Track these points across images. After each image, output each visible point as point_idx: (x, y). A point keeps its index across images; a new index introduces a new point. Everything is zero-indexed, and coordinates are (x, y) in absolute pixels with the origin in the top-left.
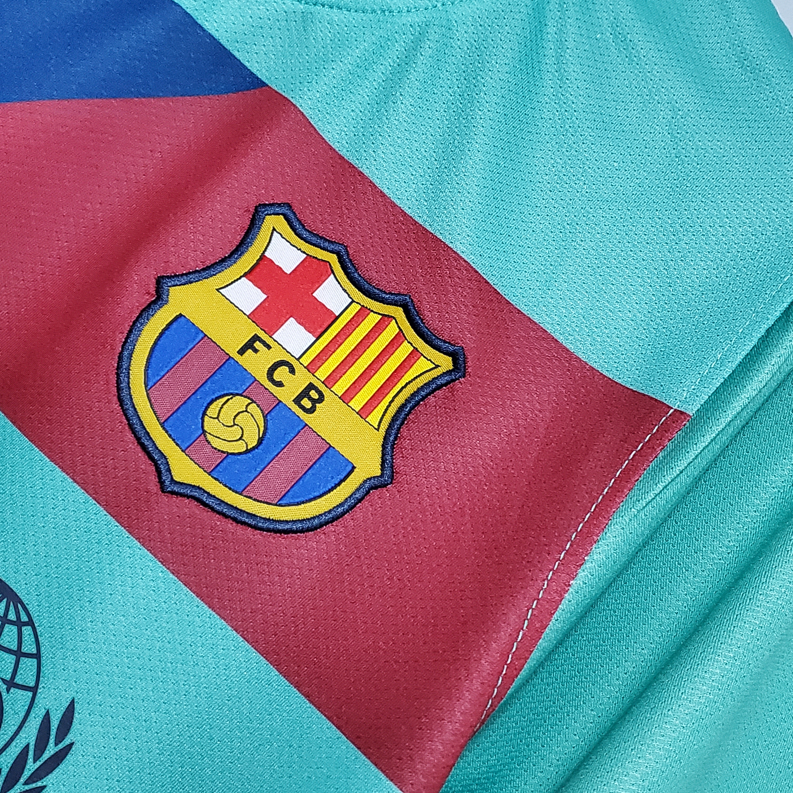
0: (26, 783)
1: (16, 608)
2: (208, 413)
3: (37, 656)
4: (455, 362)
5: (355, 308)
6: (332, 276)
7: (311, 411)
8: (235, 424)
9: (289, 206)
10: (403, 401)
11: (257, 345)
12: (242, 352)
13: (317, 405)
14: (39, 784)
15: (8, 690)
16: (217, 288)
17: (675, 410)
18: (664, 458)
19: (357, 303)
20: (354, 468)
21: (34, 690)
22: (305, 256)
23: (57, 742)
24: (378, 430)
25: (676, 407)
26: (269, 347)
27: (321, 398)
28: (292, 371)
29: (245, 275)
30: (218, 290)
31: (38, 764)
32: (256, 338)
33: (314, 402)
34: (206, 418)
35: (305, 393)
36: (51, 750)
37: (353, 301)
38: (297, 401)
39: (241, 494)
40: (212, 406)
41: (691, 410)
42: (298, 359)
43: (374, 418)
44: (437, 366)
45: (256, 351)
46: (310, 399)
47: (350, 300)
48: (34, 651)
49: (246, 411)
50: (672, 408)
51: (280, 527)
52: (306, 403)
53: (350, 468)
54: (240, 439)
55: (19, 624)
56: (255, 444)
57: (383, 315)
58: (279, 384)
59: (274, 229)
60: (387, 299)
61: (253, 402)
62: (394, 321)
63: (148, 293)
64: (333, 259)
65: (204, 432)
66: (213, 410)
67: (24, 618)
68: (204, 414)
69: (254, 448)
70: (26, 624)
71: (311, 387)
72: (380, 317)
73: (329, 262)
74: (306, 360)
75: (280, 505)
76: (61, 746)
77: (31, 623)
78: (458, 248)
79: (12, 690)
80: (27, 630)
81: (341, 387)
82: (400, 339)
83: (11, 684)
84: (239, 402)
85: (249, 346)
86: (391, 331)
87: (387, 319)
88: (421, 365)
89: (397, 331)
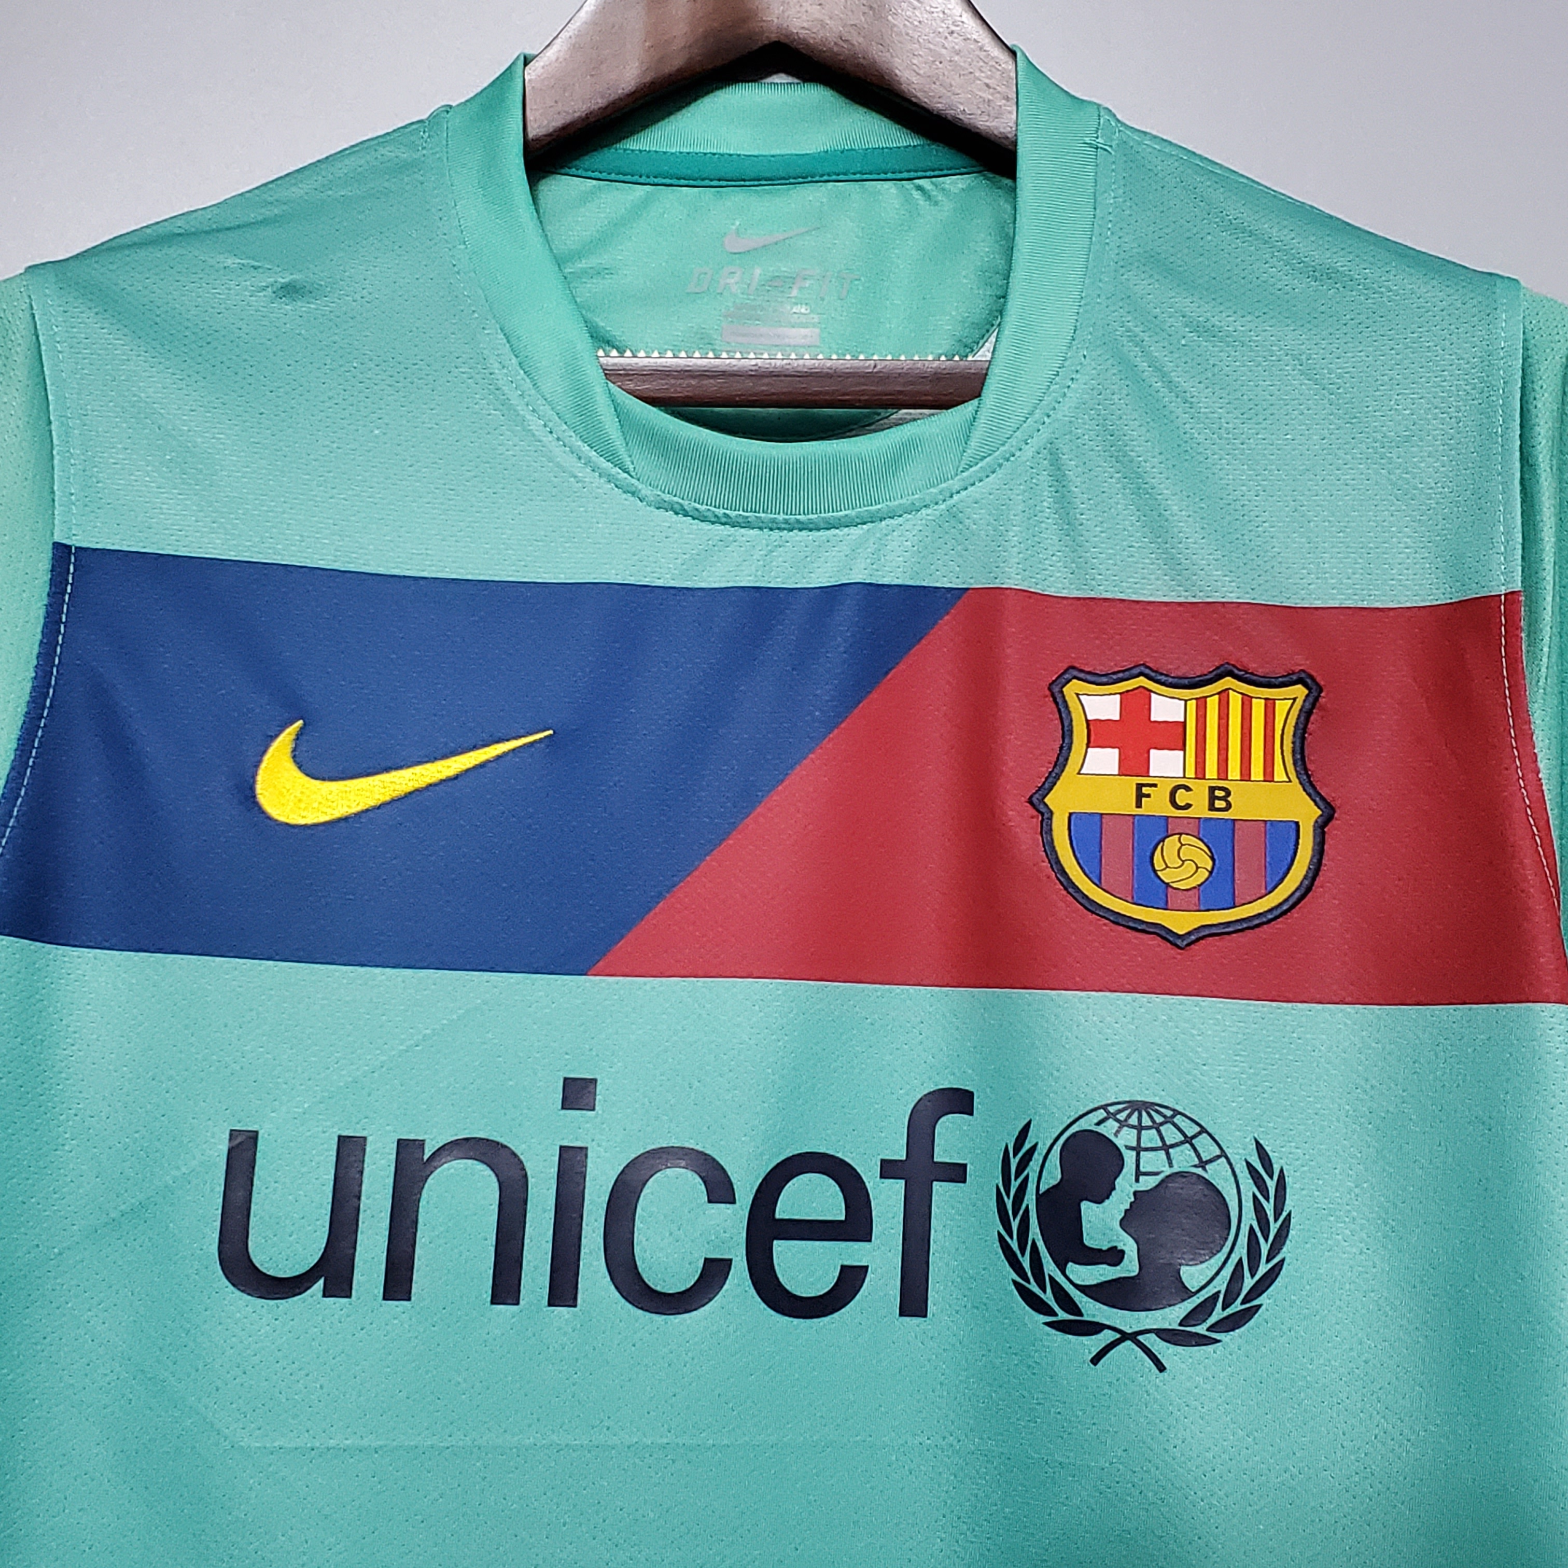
0: (1276, 1220)
1: (1157, 1112)
2: (1157, 868)
3: (1203, 1130)
4: (1306, 685)
5: (1192, 705)
6: (1153, 695)
7: (1229, 806)
8: (1183, 861)
9: (1073, 668)
10: (1291, 745)
11: (1145, 790)
12: (1139, 805)
13: (1229, 799)
14: (1284, 1214)
15: (1204, 1169)
16: (1077, 771)
17: (1506, 595)
18: (1528, 636)
19: (1190, 700)
20: (1297, 824)
21: (1223, 1154)
22: (1118, 697)
23: (1271, 1176)
24: (1290, 781)
25: (1503, 592)
26: (1155, 785)
27: (1228, 793)
28: (1188, 789)
29: (1088, 746)
30: (1079, 773)
31: (1272, 1200)
32: (1140, 786)
33: (1223, 799)
34: (1159, 873)
35: (1212, 798)
36: (1271, 1185)
37: (1186, 701)
38: (1212, 808)
39: (1234, 907)
40: (1155, 861)
41: (1518, 586)
42: (1184, 777)
43: (1279, 774)
44: (1295, 699)
45: (1148, 796)
46: (1219, 798)
47: (1183, 702)
48: (1198, 1129)
49: (1182, 845)
50: (1500, 596)
51: (1285, 907)
52: (1219, 804)
53: (1294, 826)
54: (1198, 868)
55: (1168, 1120)
56: (1210, 863)
57: (1219, 693)
58: (1188, 806)
59: (1078, 695)
60: (1211, 679)
61: (1181, 834)
62: (1231, 692)
63: (1032, 817)
64: (1142, 681)
65: (1167, 885)
66: (1158, 864)
67: (1169, 1113)
68: (1155, 871)
69: (1213, 868)
70: (1173, 1116)
71: (1212, 790)
72: (1217, 697)
73: (1140, 687)
74: (1191, 773)
75: (1270, 892)
76: (1276, 1177)
77: (1176, 1113)
78: (1232, 598)
79: (1207, 1167)
80: (1178, 1120)
81: (1234, 771)
82: (1247, 701)
83: (1203, 1164)
84: (1171, 843)
85: (1140, 796)
86: (1235, 702)
87: (1224, 695)
88: (1281, 708)
89: (1240, 696)
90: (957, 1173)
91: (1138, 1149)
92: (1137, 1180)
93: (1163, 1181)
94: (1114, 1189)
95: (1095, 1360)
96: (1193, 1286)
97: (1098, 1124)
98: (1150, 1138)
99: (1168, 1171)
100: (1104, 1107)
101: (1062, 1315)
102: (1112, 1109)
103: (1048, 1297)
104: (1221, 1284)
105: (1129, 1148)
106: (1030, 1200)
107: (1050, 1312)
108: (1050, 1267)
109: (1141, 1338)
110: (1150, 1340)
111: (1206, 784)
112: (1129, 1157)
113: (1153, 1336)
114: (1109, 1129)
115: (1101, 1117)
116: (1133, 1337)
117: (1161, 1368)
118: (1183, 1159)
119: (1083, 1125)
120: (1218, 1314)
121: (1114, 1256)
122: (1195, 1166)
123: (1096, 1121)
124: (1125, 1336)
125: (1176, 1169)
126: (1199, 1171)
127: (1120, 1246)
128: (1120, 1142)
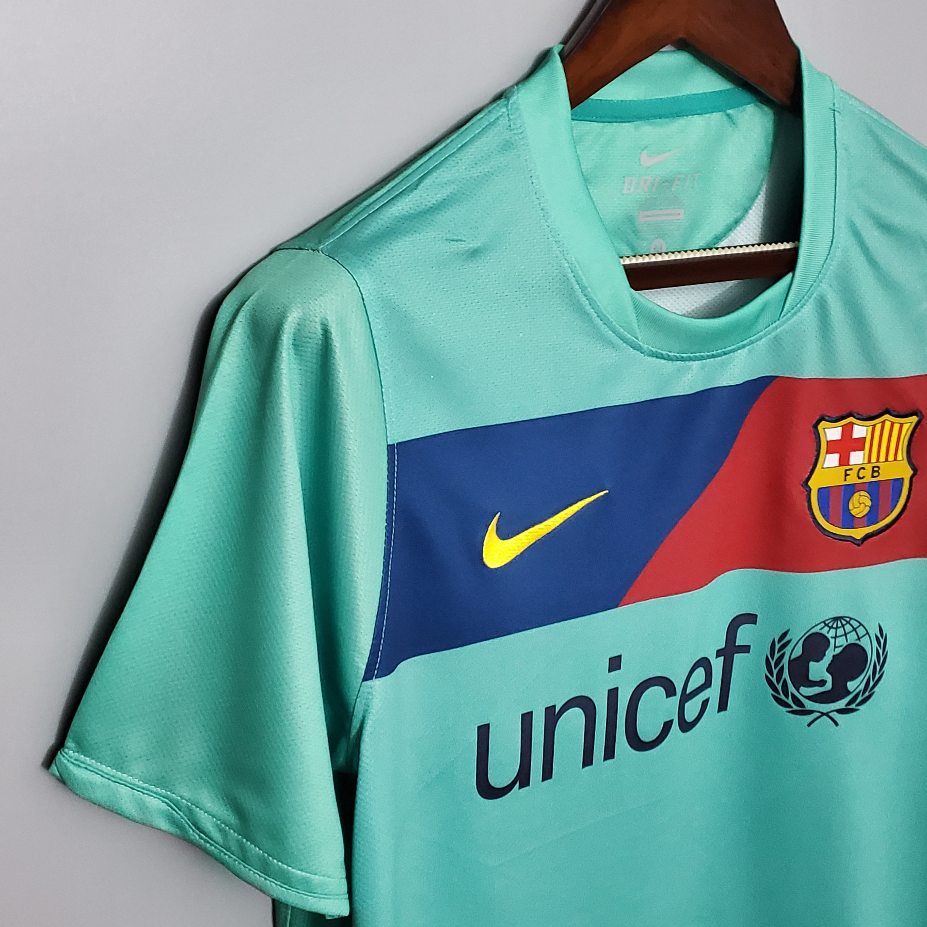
0: (883, 655)
1: (844, 620)
2: (850, 509)
3: (861, 624)
4: (918, 416)
5: (870, 428)
6: (855, 425)
7: (879, 474)
8: (860, 504)
9: (823, 415)
10: (906, 444)
11: (848, 472)
13: (879, 471)
14: (886, 652)
15: (860, 641)
19: (870, 426)
20: (903, 479)
21: (868, 633)
22: (841, 428)
23: (882, 638)
24: (903, 459)
26: (852, 469)
27: (879, 468)
28: (864, 469)
29: (826, 453)
30: (822, 468)
32: (846, 471)
34: (851, 511)
35: (873, 472)
36: (882, 642)
37: (868, 427)
38: (873, 476)
40: (849, 506)
42: (863, 464)
43: (899, 457)
44: (912, 422)
45: (849, 475)
46: (876, 472)
47: (866, 428)
48: (858, 624)
49: (860, 496)
51: (895, 520)
52: (875, 474)
54: (866, 506)
55: (848, 623)
56: (871, 503)
58: (864, 477)
59: (824, 428)
60: (880, 416)
61: (860, 491)
62: (886, 421)
63: (804, 493)
64: (851, 419)
65: (854, 516)
66: (851, 507)
67: (848, 619)
68: (849, 511)
69: (871, 506)
70: (850, 621)
71: (873, 468)
72: (880, 423)
73: (850, 422)
74: (866, 461)
75: (892, 513)
76: (884, 637)
77: (851, 619)
81: (882, 458)
82: (892, 424)
83: (859, 639)
84: (856, 495)
85: (846, 475)
86: (888, 425)
87: (883, 423)
88: (906, 427)
89: (890, 422)
90: (746, 649)
91: (835, 637)
92: (834, 650)
93: (844, 649)
94: (825, 655)
95: (809, 725)
96: (851, 690)
97: (821, 629)
98: (840, 631)
99: (845, 644)
100: (824, 622)
101: (795, 708)
102: (827, 622)
103: (790, 701)
104: (862, 687)
105: (832, 638)
106: (785, 661)
107: (790, 706)
108: (791, 689)
109: (830, 714)
110: (834, 715)
111: (870, 466)
112: (832, 641)
113: (835, 713)
114: (825, 631)
115: (822, 626)
116: (827, 714)
117: (836, 724)
118: (852, 638)
119: (813, 631)
120: (860, 699)
121: (823, 683)
122: (856, 640)
123: (820, 628)
124: (823, 714)
125: (849, 642)
126: (857, 642)
127: (825, 679)
128: (829, 636)
